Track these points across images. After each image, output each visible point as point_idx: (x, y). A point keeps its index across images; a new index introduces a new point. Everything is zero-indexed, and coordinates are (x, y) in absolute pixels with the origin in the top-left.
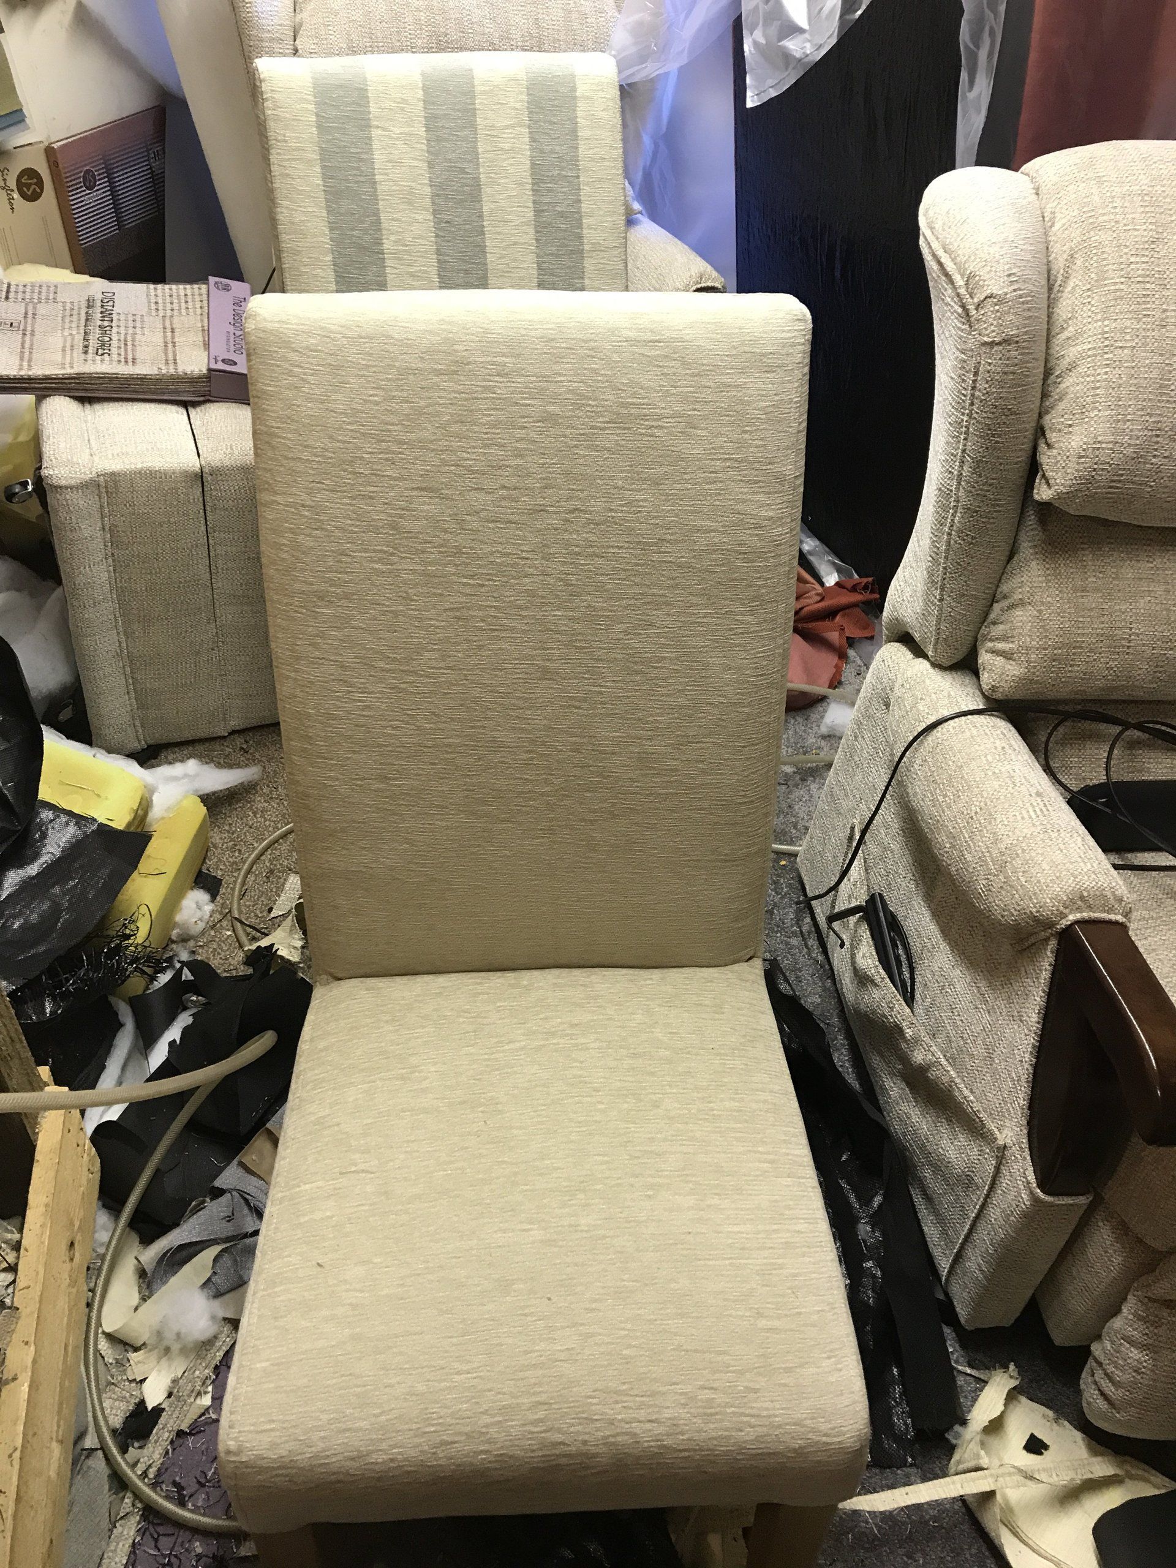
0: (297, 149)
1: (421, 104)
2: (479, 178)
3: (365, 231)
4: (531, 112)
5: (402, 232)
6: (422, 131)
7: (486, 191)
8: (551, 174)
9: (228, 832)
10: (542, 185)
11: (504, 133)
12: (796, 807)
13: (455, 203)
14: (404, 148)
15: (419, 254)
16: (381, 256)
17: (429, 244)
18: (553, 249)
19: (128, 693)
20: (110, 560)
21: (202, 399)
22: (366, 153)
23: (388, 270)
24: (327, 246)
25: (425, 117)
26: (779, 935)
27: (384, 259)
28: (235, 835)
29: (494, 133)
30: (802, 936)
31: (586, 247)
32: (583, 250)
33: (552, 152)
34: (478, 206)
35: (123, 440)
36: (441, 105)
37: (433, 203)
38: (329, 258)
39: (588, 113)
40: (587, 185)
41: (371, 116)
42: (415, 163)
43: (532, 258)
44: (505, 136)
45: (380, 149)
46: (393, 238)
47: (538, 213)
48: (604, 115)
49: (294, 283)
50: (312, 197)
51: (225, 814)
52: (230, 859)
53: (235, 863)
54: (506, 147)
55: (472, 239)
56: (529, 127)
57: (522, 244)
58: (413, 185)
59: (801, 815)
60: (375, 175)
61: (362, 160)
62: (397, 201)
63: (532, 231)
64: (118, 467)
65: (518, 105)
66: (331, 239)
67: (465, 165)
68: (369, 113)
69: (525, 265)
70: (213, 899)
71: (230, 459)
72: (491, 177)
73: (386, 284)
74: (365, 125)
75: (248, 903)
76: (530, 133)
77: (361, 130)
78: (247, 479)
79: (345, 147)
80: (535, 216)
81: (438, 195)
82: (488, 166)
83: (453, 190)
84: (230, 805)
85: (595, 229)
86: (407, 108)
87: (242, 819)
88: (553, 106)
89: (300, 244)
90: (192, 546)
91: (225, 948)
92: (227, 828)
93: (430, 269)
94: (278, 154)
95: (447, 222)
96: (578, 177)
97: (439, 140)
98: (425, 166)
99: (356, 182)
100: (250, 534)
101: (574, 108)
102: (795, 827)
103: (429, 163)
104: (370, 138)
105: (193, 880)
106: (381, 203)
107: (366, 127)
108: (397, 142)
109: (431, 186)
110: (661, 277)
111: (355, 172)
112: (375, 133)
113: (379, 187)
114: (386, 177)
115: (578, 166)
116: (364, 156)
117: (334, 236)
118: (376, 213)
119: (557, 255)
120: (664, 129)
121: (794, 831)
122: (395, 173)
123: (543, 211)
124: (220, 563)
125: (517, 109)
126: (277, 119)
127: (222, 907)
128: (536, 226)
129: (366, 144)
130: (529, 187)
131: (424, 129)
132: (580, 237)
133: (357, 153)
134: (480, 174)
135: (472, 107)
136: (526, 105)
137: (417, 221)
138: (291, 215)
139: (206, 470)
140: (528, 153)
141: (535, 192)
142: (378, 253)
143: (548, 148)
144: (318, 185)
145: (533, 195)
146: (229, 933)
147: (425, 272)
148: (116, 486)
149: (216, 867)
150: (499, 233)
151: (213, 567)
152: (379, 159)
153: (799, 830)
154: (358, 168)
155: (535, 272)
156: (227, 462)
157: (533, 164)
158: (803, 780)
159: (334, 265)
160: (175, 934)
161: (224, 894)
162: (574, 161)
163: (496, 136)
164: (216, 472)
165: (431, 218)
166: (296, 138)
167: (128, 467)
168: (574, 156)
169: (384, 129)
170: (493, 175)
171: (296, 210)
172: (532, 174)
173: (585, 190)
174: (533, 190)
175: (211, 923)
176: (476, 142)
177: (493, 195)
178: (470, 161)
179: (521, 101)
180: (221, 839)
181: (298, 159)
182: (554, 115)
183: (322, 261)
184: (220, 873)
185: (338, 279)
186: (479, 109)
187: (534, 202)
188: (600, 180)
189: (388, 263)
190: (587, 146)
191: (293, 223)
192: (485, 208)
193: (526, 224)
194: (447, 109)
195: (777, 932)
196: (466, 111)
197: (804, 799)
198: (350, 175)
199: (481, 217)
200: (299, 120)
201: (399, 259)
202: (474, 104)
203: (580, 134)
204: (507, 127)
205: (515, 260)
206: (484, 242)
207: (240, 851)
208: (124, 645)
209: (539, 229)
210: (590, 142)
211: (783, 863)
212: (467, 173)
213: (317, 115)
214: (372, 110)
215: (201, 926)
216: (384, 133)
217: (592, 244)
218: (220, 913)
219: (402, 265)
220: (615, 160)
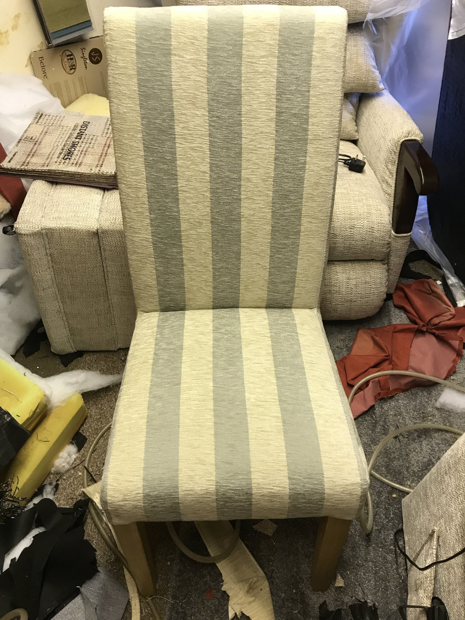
0: (124, 67)
1: (206, 40)
2: (240, 90)
3: (164, 120)
4: (280, 47)
5: (188, 122)
6: (205, 58)
7: (245, 98)
8: (291, 88)
9: (100, 408)
10: (283, 96)
11: (260, 61)
12: (411, 456)
13: (223, 105)
14: (193, 69)
15: (198, 136)
16: (173, 136)
17: (205, 130)
18: (287, 137)
19: (65, 328)
20: (52, 269)
21: (111, 187)
22: (167, 71)
23: (177, 145)
24: (139, 128)
25: (208, 49)
26: (381, 550)
27: (175, 138)
28: (103, 411)
29: (254, 61)
30: (396, 555)
31: (310, 137)
32: (307, 138)
33: (292, 74)
34: (238, 108)
35: (61, 210)
36: (219, 41)
37: (209, 105)
38: (140, 135)
39: (320, 49)
40: (314, 97)
41: (172, 47)
42: (198, 79)
43: (273, 142)
44: (261, 63)
45: (176, 69)
46: (181, 125)
47: (279, 114)
48: (333, 50)
49: (119, 149)
50: (131, 98)
51: (102, 397)
52: (96, 427)
53: (97, 429)
54: (261, 70)
55: (232, 129)
56: (278, 57)
57: (267, 133)
58: (197, 93)
59: (413, 462)
60: (172, 85)
61: (165, 76)
62: (185, 102)
63: (273, 125)
64: (53, 226)
65: (272, 42)
66: (142, 124)
67: (233, 81)
68: (171, 45)
69: (268, 147)
70: (79, 450)
71: (113, 226)
72: (248, 90)
73: (175, 153)
74: (168, 53)
75: (95, 456)
76: (278, 61)
77: (165, 56)
78: (122, 237)
79: (154, 67)
80: (276, 115)
81: (213, 100)
82: (247, 82)
83: (222, 97)
84: (106, 393)
85: (317, 126)
86: (197, 43)
87: (109, 402)
88: (296, 43)
89: (122, 126)
90: (94, 267)
91: (76, 483)
92: (100, 406)
93: (204, 146)
94: (112, 70)
95: (217, 117)
96: (309, 91)
97: (216, 64)
98: (205, 81)
99: (159, 89)
100: (124, 264)
101: (311, 45)
102: (407, 470)
103: (208, 78)
104: (170, 62)
105: (72, 438)
106: (175, 103)
107: (168, 54)
108: (188, 65)
109: (208, 94)
110: (386, 130)
111: (159, 83)
112: (173, 58)
113: (174, 93)
114: (179, 87)
115: (310, 84)
116: (165, 73)
117: (144, 122)
118: (171, 110)
119: (289, 142)
120: (405, 43)
121: (406, 473)
122: (185, 85)
123: (282, 112)
124: (109, 275)
125: (271, 45)
126: (112, 48)
127: (82, 456)
128: (277, 122)
129: (168, 65)
130: (274, 97)
131: (206, 57)
132: (306, 130)
133: (162, 71)
134: (241, 87)
135: (241, 43)
136: (278, 42)
137: (197, 115)
138: (118, 108)
139: (100, 231)
140: (276, 74)
141: (278, 100)
142: (171, 134)
143: (289, 72)
144: (135, 90)
145: (277, 102)
146: (80, 474)
147: (201, 147)
148: (52, 235)
149: (86, 431)
150: (251, 126)
151: (106, 277)
152: (175, 74)
153: (409, 473)
154: (161, 81)
155: (274, 151)
156: (111, 228)
157: (278, 82)
158: (419, 437)
159: (143, 140)
160: (53, 470)
161: (86, 448)
162: (307, 81)
163: (254, 63)
164: (105, 232)
165: (207, 114)
166: (122, 60)
167: (58, 226)
168: (308, 78)
169: (180, 56)
170: (250, 88)
171: (121, 106)
172: (277, 89)
173: (313, 100)
174: (277, 99)
175: (74, 466)
176: (240, 66)
177: (250, 101)
178: (236, 79)
179: (274, 39)
180: (95, 412)
181: (123, 74)
182: (296, 50)
183: (136, 137)
184: (88, 434)
185: (145, 149)
186: (245, 45)
187: (277, 107)
188: (324, 94)
189: (177, 141)
190: (317, 71)
191: (119, 113)
192: (243, 109)
193: (270, 120)
194: (223, 44)
195: (380, 548)
196: (235, 45)
197: (417, 451)
198: (156, 85)
199: (240, 114)
200: (126, 49)
201: (185, 139)
202: (242, 41)
203: (313, 63)
204: (263, 57)
205: (260, 143)
206: (241, 131)
207: (102, 422)
208: (62, 308)
209: (278, 124)
210: (319, 68)
211: (394, 496)
212: (232, 86)
213: (137, 46)
214: (173, 43)
215: (67, 467)
216: (180, 59)
217: (314, 135)
218: (80, 460)
219: (186, 142)
220: (337, 81)
